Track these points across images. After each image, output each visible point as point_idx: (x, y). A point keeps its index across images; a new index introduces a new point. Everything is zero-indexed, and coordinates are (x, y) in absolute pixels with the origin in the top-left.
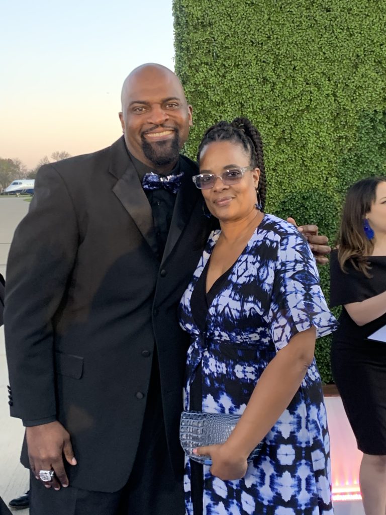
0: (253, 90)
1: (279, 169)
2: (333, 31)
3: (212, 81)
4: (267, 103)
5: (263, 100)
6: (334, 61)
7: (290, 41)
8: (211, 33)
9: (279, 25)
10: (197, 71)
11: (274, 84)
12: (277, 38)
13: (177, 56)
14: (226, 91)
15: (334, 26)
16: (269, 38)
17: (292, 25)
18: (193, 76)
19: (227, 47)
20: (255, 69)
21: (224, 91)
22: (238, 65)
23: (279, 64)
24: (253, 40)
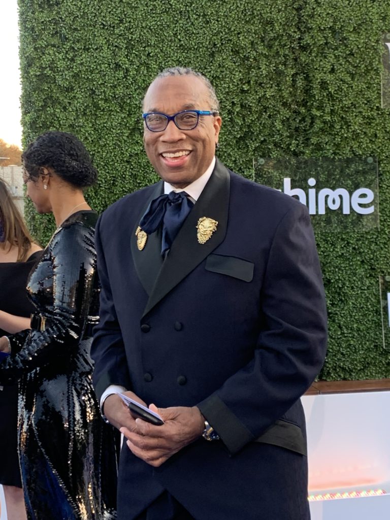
0: (105, 75)
1: (133, 161)
2: (189, 17)
3: (61, 65)
4: (120, 91)
5: (116, 87)
6: (190, 49)
7: (144, 25)
8: (58, 13)
9: (131, 8)
10: (43, 54)
11: (127, 70)
12: (130, 22)
13: (22, 36)
14: (76, 76)
15: (190, 12)
16: (121, 21)
17: (145, 8)
18: (39, 59)
19: (75, 29)
20: (106, 53)
21: (73, 76)
22: (89, 48)
23: (132, 50)
24: (104, 23)
